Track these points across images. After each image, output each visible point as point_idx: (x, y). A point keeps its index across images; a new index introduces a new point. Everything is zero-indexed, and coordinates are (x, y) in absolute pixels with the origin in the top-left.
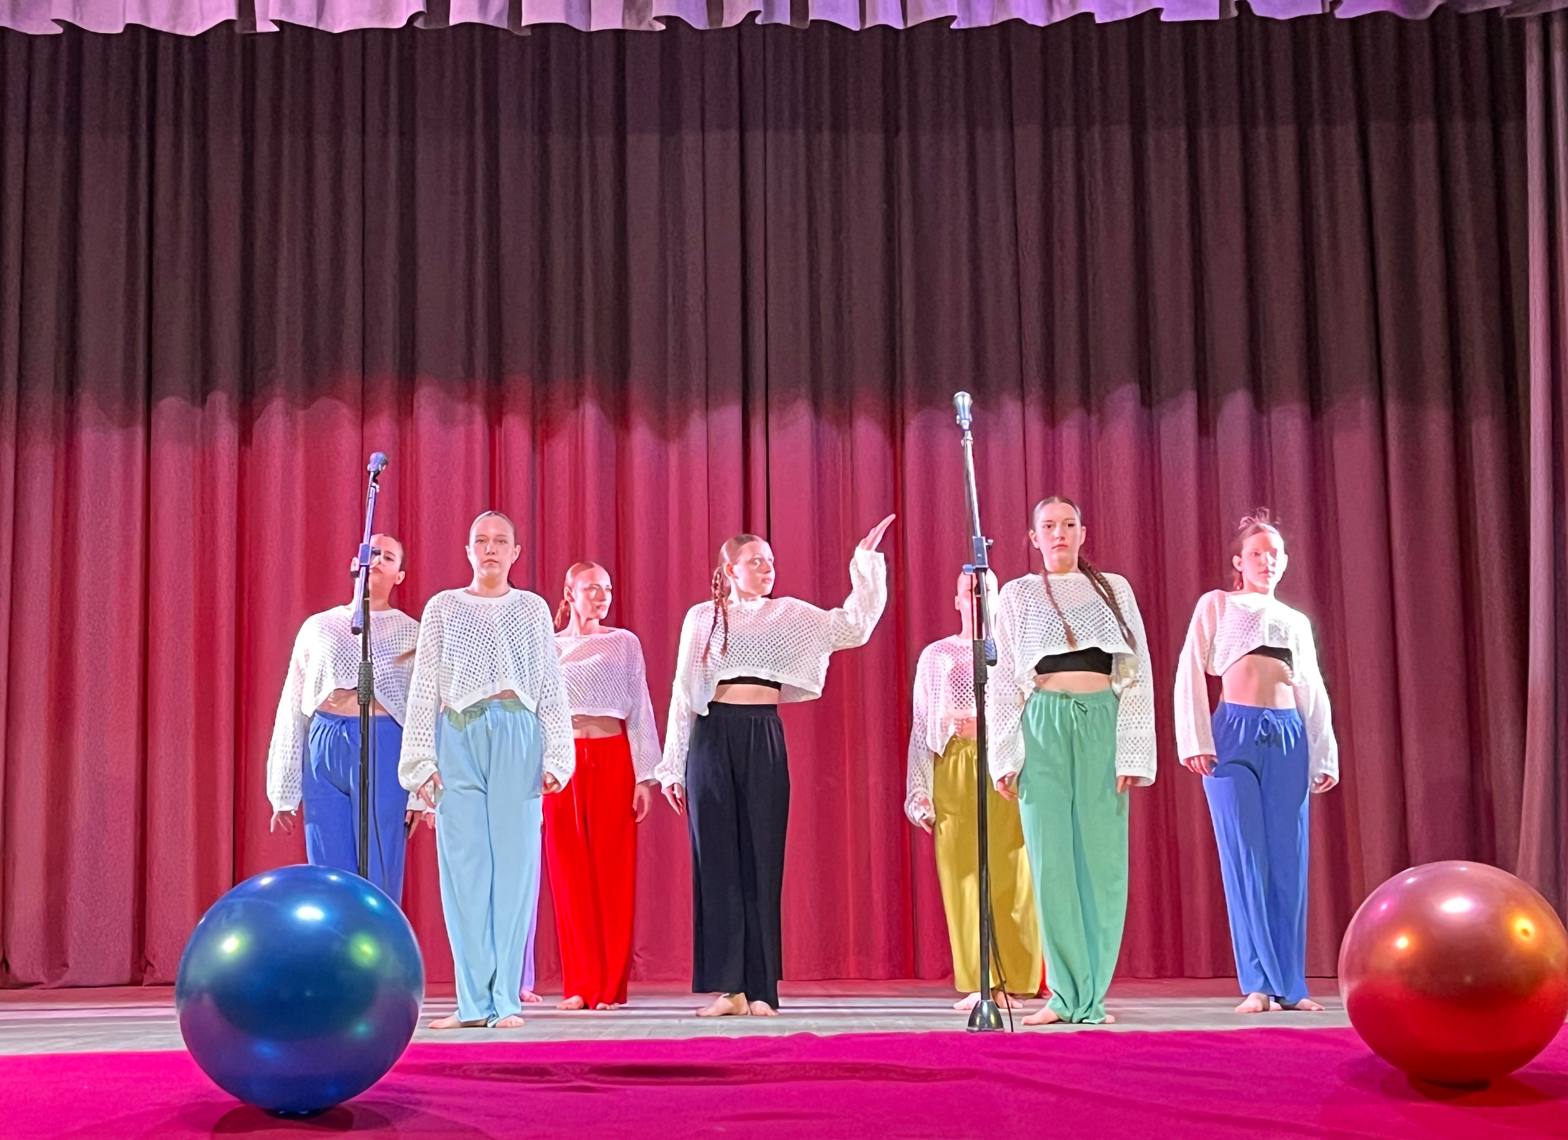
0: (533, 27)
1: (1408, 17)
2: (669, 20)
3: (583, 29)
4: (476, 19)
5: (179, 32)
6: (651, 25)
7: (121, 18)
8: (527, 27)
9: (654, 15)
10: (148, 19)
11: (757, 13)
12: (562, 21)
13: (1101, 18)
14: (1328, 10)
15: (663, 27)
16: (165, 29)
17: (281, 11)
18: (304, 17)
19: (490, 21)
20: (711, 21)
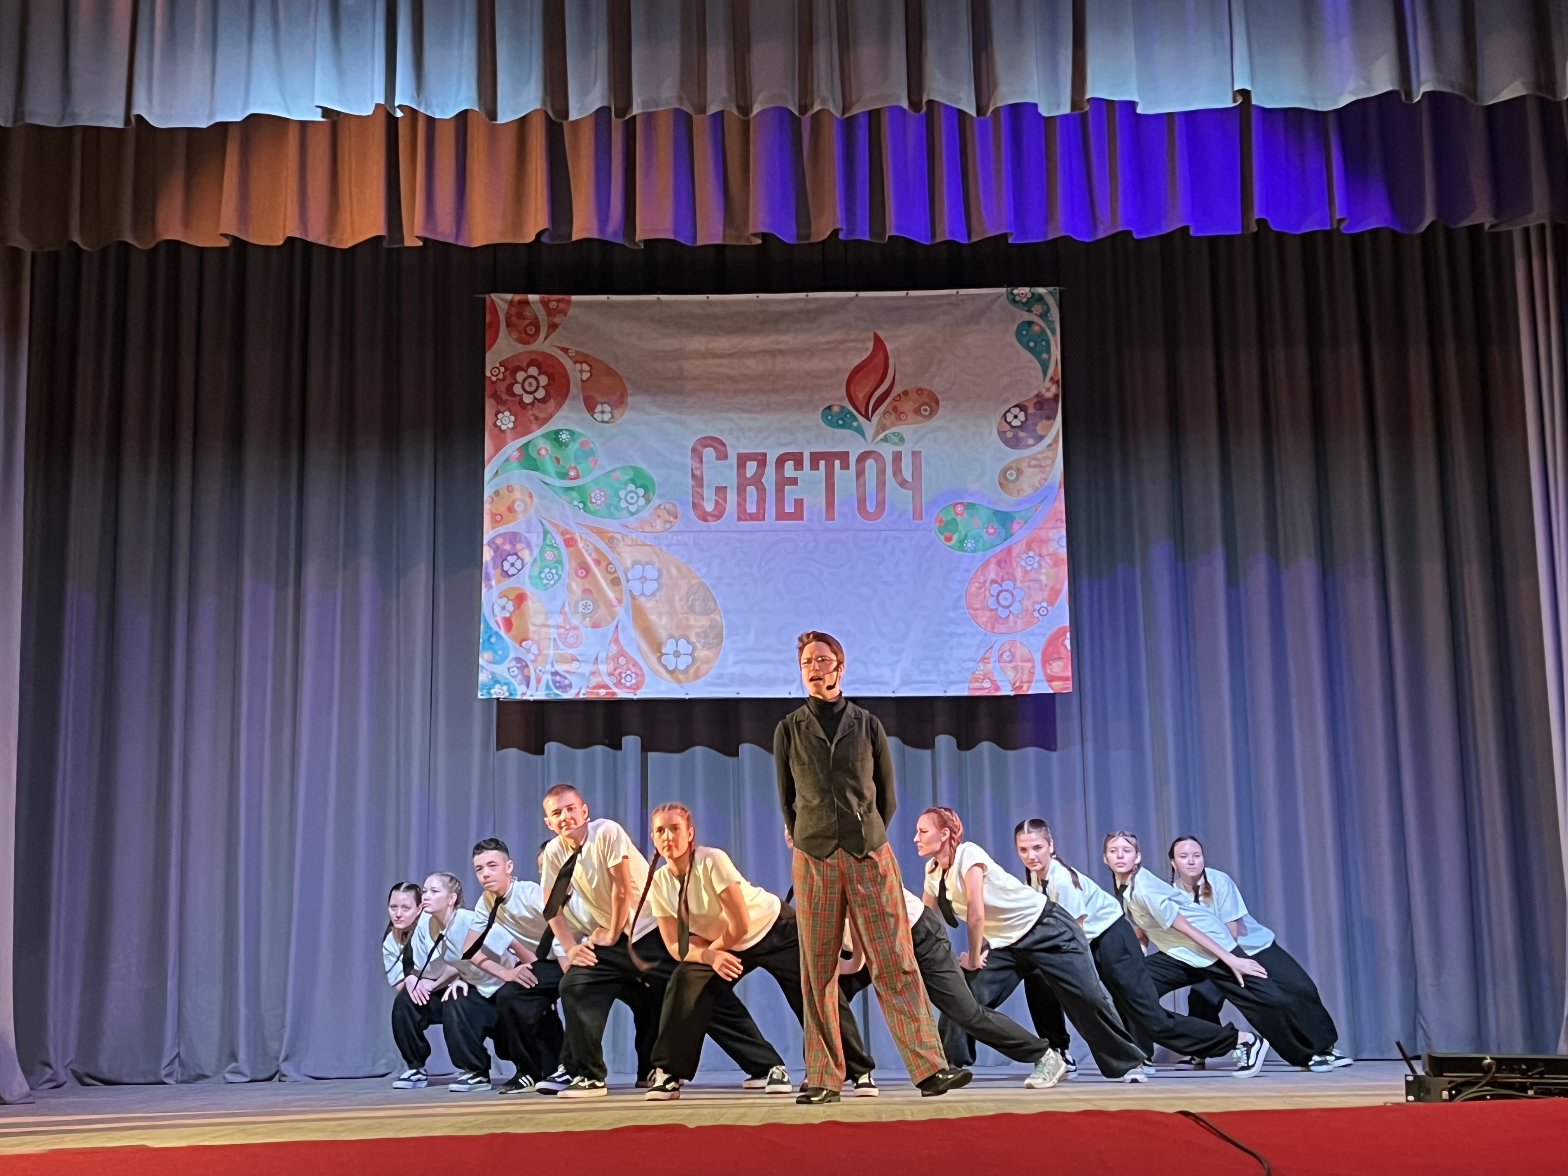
0: (646, 242)
1: (1406, 232)
2: (764, 236)
3: (689, 244)
4: (595, 235)
5: (333, 244)
6: (748, 240)
7: (281, 234)
8: (640, 241)
9: (751, 230)
10: (306, 233)
11: (842, 229)
12: (671, 237)
13: (1138, 233)
14: (1335, 226)
15: (759, 241)
16: (322, 241)
17: (425, 228)
18: (445, 232)
19: (609, 237)
20: (799, 237)
